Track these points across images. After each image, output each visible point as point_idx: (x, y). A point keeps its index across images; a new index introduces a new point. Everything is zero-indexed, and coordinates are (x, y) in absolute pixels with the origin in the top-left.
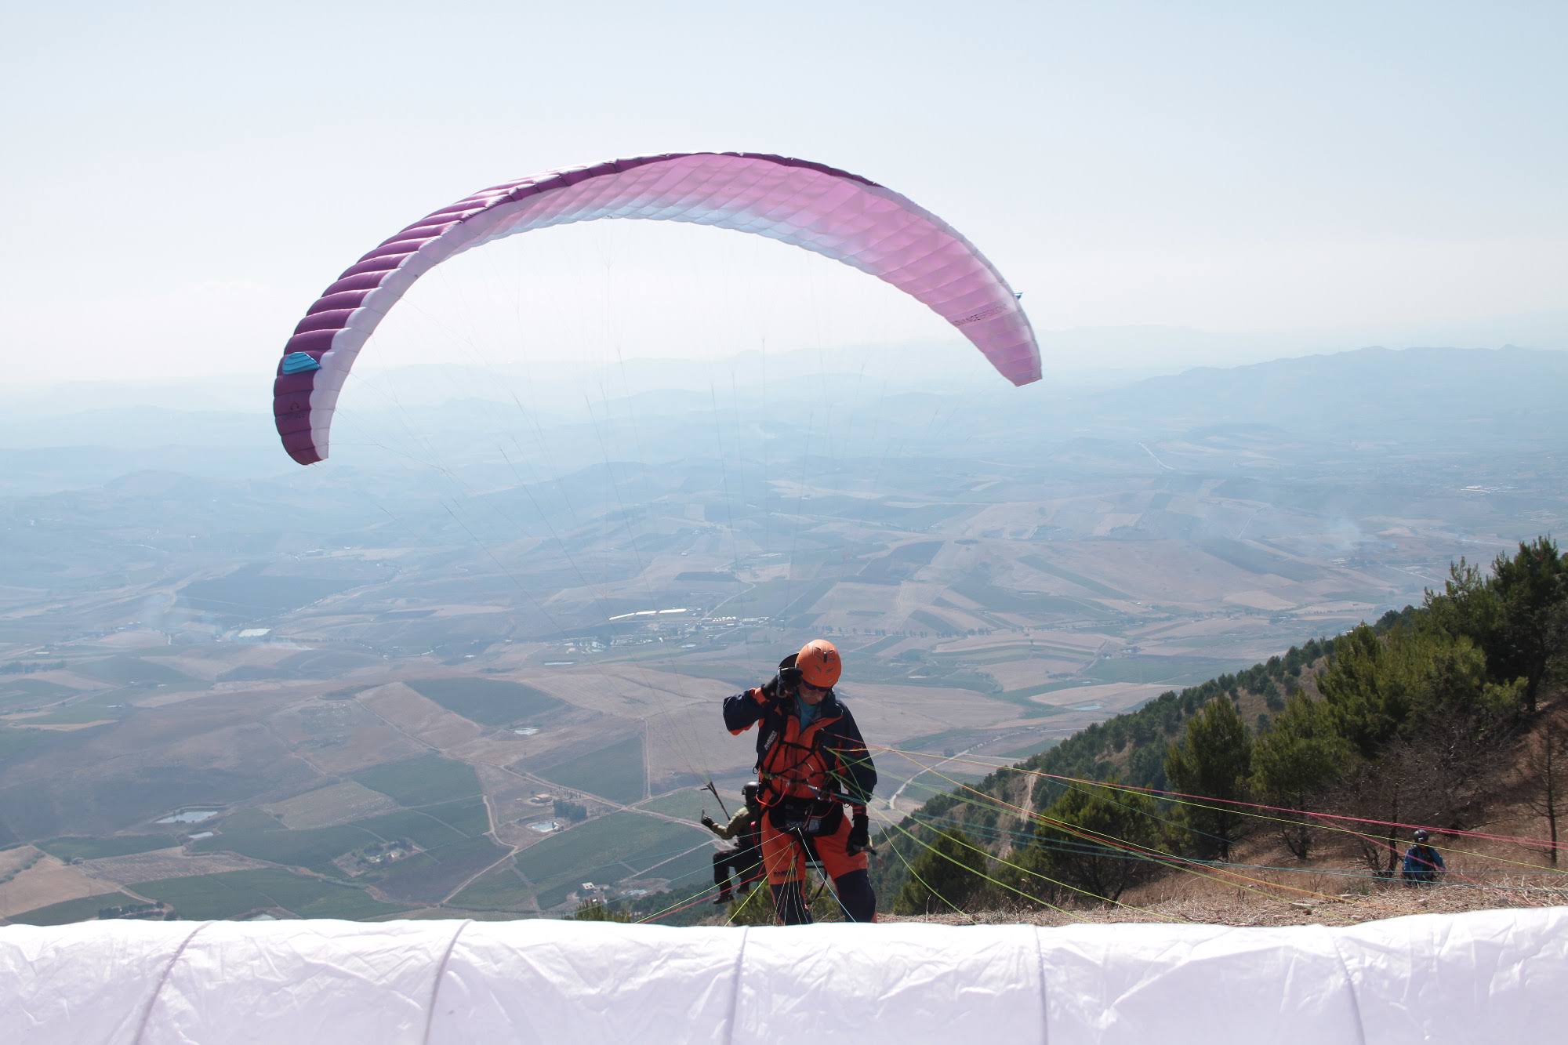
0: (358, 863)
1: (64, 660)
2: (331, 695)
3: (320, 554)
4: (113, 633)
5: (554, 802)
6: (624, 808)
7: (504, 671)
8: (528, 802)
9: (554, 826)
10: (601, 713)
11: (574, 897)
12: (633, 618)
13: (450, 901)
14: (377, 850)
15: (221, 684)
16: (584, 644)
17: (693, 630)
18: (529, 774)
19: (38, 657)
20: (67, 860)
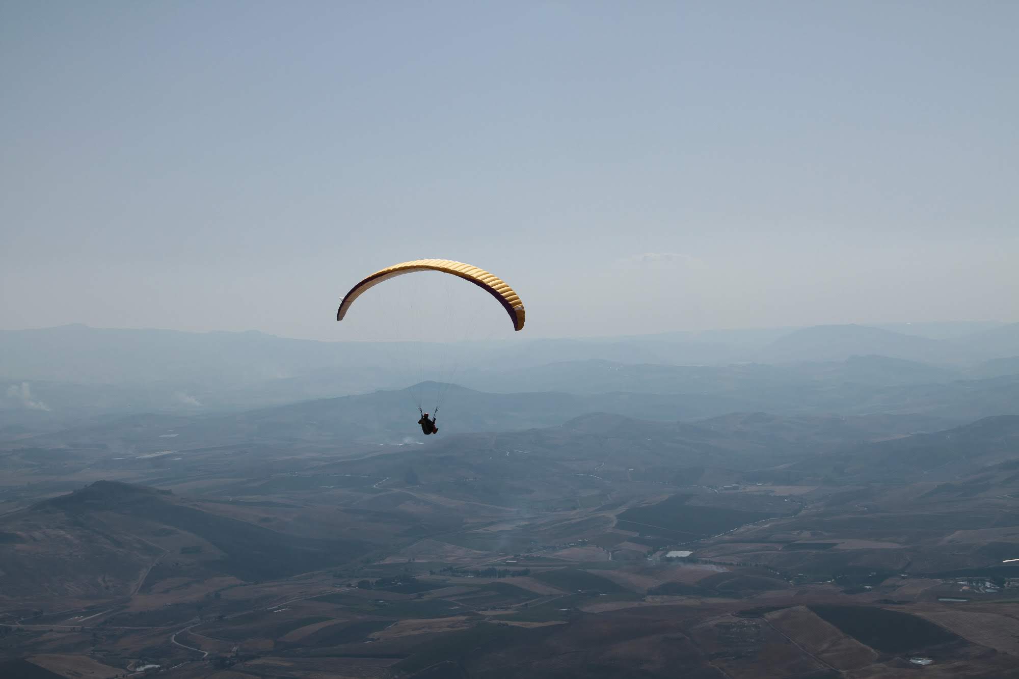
1: (528, 568)
2: (743, 613)
3: (735, 488)
4: (567, 547)
7: (900, 603)
15: (650, 596)
16: (977, 584)
19: (508, 564)
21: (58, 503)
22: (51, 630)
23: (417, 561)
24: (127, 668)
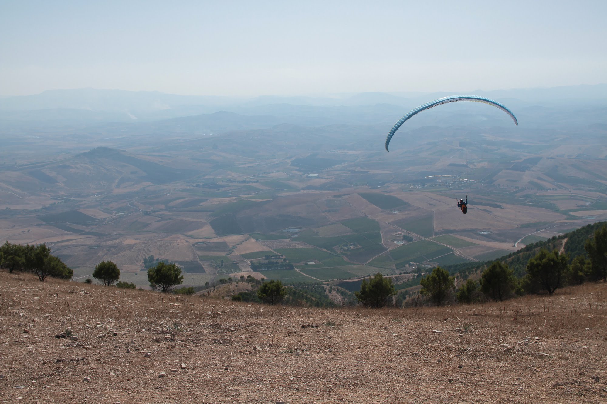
0: (341, 249)
1: (258, 180)
3: (334, 152)
4: (272, 173)
5: (403, 235)
6: (425, 239)
7: (390, 192)
8: (395, 234)
9: (402, 243)
10: (420, 208)
11: (407, 266)
12: (432, 178)
13: (368, 263)
14: (346, 245)
15: (302, 190)
16: (416, 185)
17: (452, 182)
18: (395, 225)
19: (251, 179)
20: (257, 240)
21: (85, 154)
22: (85, 200)
23: (217, 177)
24: (113, 214)
